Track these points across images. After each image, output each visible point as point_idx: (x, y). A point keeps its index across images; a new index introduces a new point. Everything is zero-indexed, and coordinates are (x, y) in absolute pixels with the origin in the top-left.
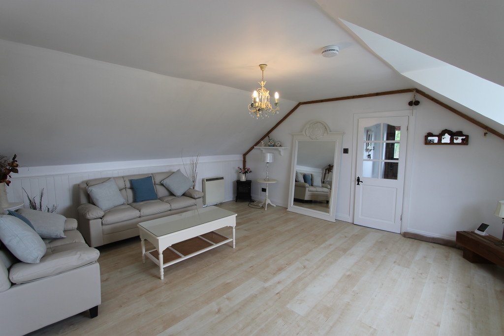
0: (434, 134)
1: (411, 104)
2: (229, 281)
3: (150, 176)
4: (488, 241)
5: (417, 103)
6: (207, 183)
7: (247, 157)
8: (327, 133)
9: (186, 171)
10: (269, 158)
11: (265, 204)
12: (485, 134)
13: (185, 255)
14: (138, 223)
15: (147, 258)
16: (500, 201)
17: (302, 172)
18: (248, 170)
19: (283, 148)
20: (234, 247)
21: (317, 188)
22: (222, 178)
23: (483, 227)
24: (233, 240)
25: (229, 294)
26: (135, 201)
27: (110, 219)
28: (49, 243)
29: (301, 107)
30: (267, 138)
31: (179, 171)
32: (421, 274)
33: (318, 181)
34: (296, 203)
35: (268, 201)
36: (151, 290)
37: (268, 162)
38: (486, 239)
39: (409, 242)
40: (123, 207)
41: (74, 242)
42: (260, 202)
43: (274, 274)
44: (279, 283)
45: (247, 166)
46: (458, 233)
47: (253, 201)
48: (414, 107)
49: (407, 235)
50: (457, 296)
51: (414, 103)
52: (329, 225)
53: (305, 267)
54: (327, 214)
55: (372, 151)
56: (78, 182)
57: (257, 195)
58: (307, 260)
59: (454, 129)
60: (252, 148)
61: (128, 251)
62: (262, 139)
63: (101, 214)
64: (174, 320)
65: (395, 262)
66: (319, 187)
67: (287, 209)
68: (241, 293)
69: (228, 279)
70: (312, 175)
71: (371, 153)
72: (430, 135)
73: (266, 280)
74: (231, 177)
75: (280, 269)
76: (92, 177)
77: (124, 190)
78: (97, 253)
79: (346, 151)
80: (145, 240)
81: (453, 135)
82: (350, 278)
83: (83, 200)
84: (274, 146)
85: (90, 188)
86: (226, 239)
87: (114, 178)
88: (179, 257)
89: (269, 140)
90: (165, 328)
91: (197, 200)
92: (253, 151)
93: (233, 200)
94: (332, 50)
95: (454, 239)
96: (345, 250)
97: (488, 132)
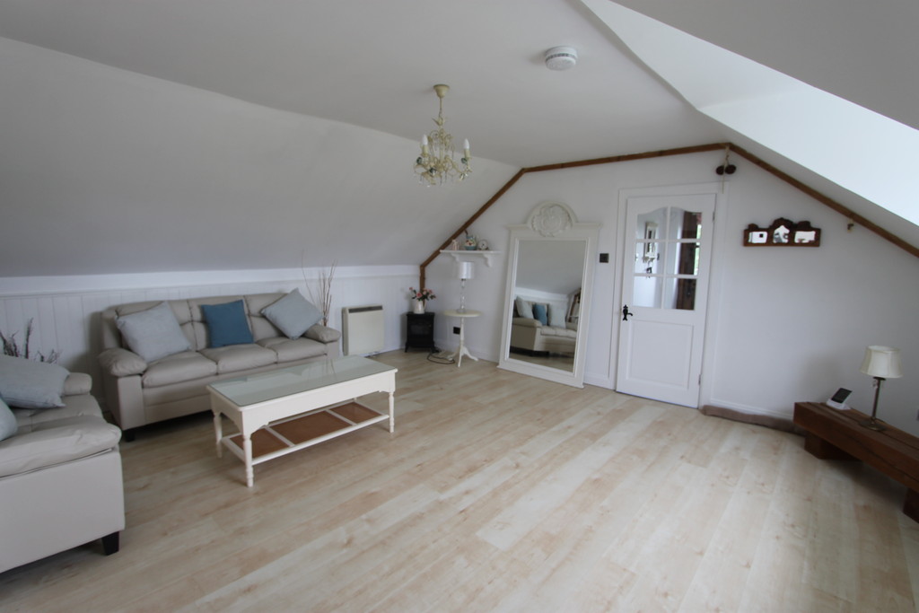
0: (761, 226)
1: (720, 171)
2: (374, 490)
3: (240, 299)
4: (847, 419)
5: (731, 169)
6: (351, 316)
7: (429, 269)
8: (572, 225)
9: (310, 292)
10: (466, 270)
11: (458, 355)
12: (850, 226)
13: (297, 442)
14: (209, 384)
15: (225, 449)
16: (871, 347)
17: (531, 300)
18: (428, 294)
19: (492, 252)
20: (392, 430)
21: (558, 330)
22: (380, 308)
23: (841, 395)
24: (390, 417)
25: (371, 513)
26: (210, 345)
27: (157, 376)
28: (31, 416)
29: (526, 177)
30: (464, 235)
31: (295, 292)
32: (728, 477)
33: (559, 317)
34: (513, 354)
35: (464, 351)
36: (227, 505)
37: (464, 277)
38: (845, 416)
39: (711, 422)
40: (186, 356)
41: (80, 414)
42: (449, 353)
43: (460, 477)
44: (467, 493)
45: (429, 286)
46: (798, 406)
47: (438, 351)
48: (726, 176)
49: (710, 412)
50: (787, 515)
51: (726, 170)
52: (570, 393)
53: (517, 466)
54: (568, 373)
55: (655, 261)
56: (100, 308)
57: (444, 339)
58: (523, 453)
59: (796, 218)
60: (436, 253)
61: (191, 436)
62: (455, 236)
63: (141, 366)
64: (263, 558)
65: (682, 457)
66: (561, 328)
67: (497, 364)
68: (394, 511)
69: (374, 487)
70: (548, 306)
71: (654, 265)
72: (754, 227)
73: (443, 489)
74: (397, 306)
75: (472, 470)
76: (128, 300)
77: (189, 326)
78: (116, 434)
79: (604, 258)
80: (222, 415)
81: (793, 227)
82: (598, 485)
83: (110, 341)
84: (475, 249)
85: (121, 320)
86: (377, 415)
87: (170, 302)
88: (285, 446)
89: (467, 237)
90: (244, 573)
91: (329, 345)
92: (438, 259)
93: (401, 349)
94: (563, 55)
95: (790, 417)
96: (594, 437)
97: (856, 224)
